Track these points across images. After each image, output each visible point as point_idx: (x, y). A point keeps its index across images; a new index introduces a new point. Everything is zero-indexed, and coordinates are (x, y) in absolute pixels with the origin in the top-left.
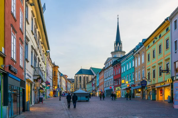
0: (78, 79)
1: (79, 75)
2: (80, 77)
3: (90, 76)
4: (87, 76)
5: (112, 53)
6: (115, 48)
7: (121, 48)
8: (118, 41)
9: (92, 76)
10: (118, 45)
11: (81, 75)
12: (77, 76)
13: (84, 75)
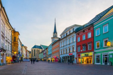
0: (34, 51)
1: (34, 49)
2: (35, 50)
3: (40, 50)
4: (39, 49)
5: (52, 38)
6: (54, 35)
7: (57, 35)
8: (55, 32)
9: (42, 50)
10: (55, 34)
11: (35, 49)
12: (33, 49)
13: (37, 49)
